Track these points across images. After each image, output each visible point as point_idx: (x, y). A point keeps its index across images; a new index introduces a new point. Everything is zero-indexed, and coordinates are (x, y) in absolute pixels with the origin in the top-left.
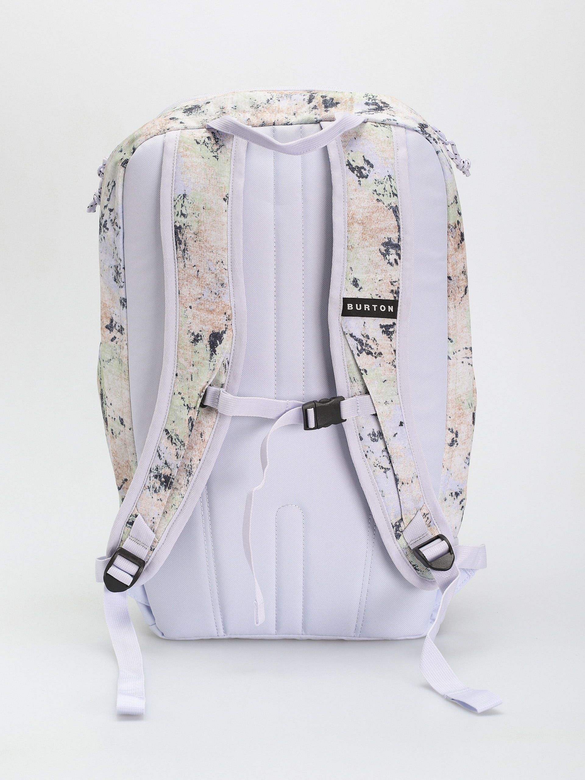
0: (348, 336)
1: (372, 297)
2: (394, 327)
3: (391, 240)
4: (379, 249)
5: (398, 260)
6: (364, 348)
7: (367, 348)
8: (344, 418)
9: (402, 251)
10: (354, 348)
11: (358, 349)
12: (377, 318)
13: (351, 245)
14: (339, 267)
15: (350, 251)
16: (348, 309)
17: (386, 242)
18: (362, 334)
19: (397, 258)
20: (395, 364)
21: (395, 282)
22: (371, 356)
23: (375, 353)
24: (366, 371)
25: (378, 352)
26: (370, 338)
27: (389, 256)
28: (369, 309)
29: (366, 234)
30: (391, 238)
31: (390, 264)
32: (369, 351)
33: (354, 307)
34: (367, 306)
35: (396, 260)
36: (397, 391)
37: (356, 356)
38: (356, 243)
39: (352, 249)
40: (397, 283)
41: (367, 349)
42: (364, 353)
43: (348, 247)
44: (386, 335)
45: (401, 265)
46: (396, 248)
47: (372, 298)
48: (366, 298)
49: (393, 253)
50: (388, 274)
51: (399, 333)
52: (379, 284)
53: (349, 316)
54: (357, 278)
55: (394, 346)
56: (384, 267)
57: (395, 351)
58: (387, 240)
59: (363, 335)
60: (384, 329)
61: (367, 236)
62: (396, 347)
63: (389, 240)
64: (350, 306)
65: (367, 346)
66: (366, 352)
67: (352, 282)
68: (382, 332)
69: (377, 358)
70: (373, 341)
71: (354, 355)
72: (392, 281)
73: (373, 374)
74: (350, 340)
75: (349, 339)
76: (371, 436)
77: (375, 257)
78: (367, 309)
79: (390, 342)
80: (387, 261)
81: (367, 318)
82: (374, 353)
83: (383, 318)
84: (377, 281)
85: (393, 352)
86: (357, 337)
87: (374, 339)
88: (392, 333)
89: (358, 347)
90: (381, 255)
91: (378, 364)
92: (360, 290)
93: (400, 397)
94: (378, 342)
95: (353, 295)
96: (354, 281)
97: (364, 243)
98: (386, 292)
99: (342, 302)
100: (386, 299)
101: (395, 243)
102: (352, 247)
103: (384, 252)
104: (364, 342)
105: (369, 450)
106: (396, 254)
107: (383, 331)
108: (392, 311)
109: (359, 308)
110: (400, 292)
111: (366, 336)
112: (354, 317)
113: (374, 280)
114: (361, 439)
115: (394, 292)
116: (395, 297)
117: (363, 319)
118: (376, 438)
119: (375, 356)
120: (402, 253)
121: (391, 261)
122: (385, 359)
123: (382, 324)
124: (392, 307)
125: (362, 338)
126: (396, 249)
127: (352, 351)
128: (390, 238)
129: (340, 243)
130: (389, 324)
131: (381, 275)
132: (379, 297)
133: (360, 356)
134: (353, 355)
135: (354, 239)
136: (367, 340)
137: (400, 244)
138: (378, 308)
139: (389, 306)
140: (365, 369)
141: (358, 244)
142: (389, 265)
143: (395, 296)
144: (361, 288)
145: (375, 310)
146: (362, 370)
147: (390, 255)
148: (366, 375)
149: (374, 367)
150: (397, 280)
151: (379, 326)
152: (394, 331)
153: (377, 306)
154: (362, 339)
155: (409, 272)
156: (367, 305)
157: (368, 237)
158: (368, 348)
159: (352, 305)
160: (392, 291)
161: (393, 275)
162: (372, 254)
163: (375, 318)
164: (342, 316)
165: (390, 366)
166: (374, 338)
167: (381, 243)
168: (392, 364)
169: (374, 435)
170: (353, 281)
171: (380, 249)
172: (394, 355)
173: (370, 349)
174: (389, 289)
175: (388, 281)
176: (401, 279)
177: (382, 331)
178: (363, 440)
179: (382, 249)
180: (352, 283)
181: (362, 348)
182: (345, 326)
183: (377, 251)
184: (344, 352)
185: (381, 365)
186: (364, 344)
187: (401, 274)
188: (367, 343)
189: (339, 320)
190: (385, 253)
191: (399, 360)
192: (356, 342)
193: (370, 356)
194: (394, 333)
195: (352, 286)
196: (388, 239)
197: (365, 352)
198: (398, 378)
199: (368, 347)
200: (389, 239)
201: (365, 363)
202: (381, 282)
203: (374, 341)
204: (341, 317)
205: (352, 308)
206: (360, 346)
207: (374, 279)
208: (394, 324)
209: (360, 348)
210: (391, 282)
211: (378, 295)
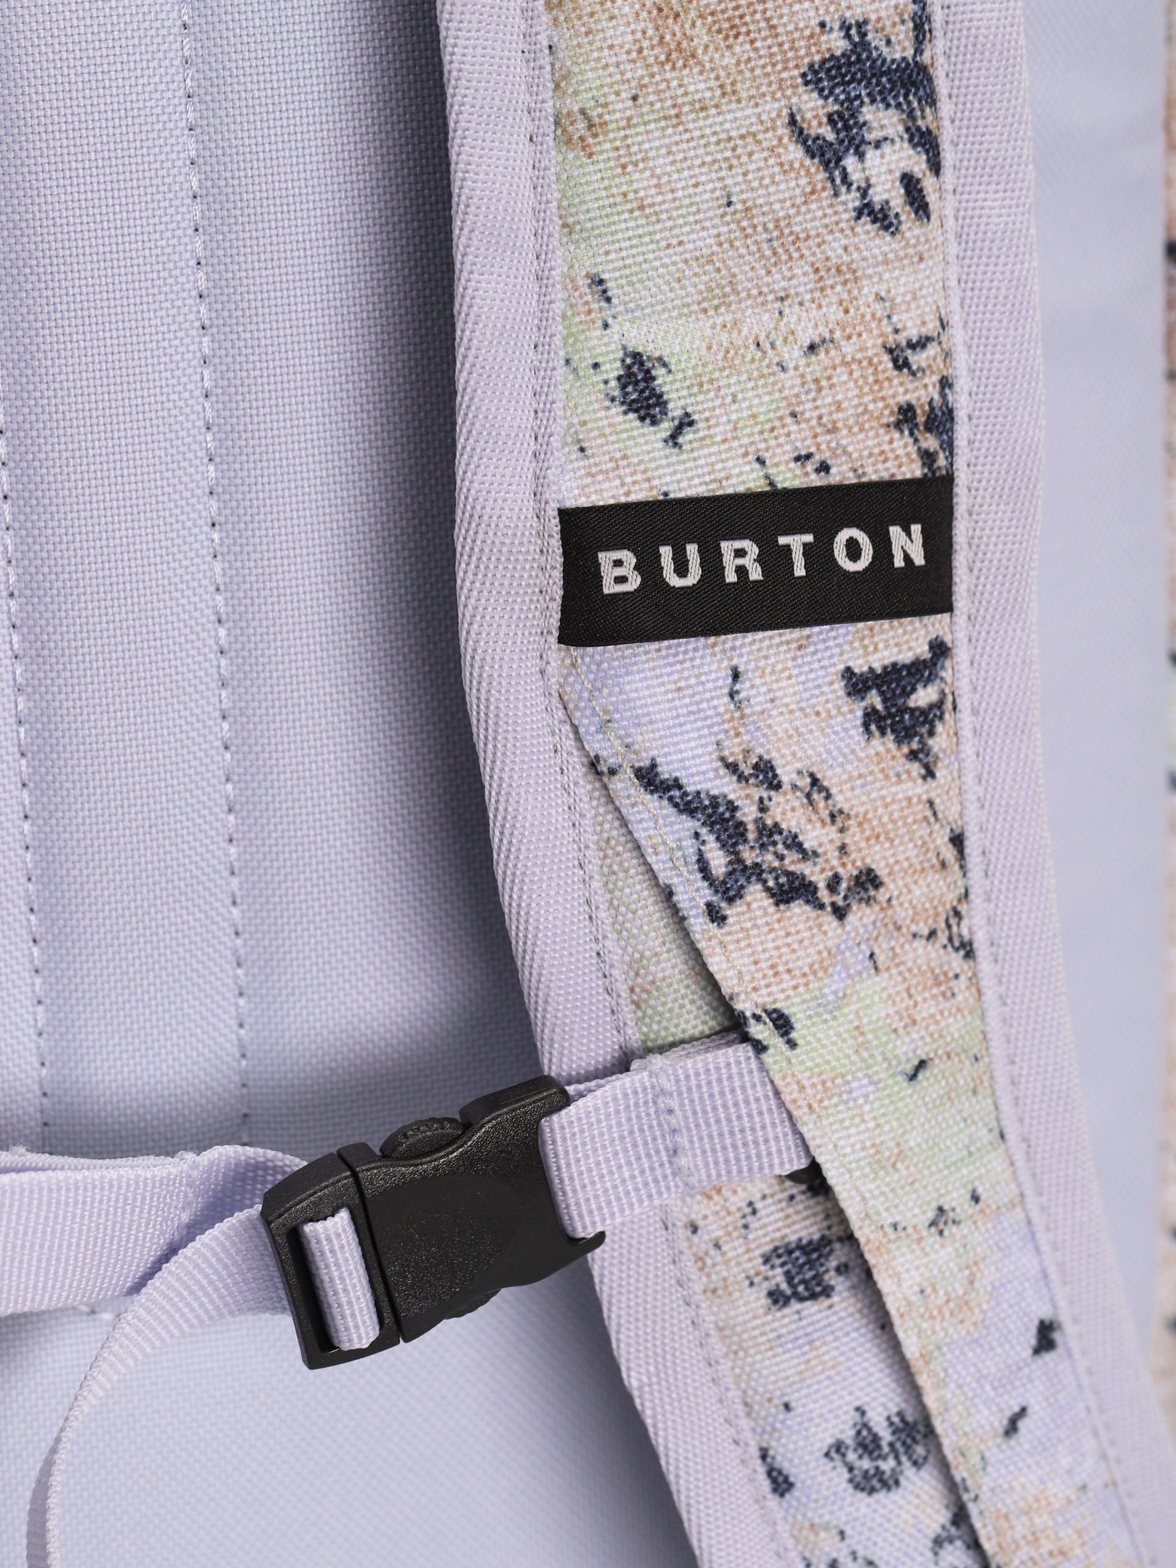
0: (625, 786)
1: (767, 477)
2: (943, 674)
3: (870, 37)
4: (785, 112)
5: (929, 184)
6: (749, 863)
7: (769, 857)
8: (590, 1233)
9: (945, 107)
10: (675, 867)
11: (704, 867)
12: (816, 629)
13: (583, 112)
14: (512, 280)
15: (577, 157)
16: (609, 588)
17: (832, 57)
18: (723, 759)
19: (918, 164)
20: (965, 932)
21: (921, 344)
22: (808, 908)
23: (833, 884)
24: (782, 1023)
25: (847, 872)
26: (786, 774)
27: (861, 156)
28: (756, 574)
29: (686, 12)
30: (866, 22)
31: (874, 222)
32: (788, 874)
33: (648, 567)
34: (740, 553)
35: (910, 183)
36: (994, 1115)
37: (698, 924)
38: (617, 94)
39: (590, 140)
40: (932, 350)
41: (776, 864)
42: (755, 894)
43: (557, 123)
44: (890, 737)
45: (949, 211)
46: (906, 96)
47: (771, 484)
48: (730, 491)
49: (890, 132)
50: (868, 290)
51: (975, 712)
52: (809, 378)
53: (615, 643)
54: (649, 349)
55: (950, 810)
56: (834, 249)
57: (958, 841)
58: (838, 44)
59: (733, 768)
60: (874, 699)
61: (693, 25)
62: (961, 814)
63: (857, 39)
64: (618, 563)
65: (775, 843)
66: (771, 883)
67: (613, 383)
68: (866, 726)
69: (851, 918)
70: (808, 796)
71: (684, 919)
72: (902, 339)
73: (839, 1035)
74: (645, 816)
75: (633, 805)
76: (851, 1456)
77: (767, 181)
78: (741, 571)
79: (919, 789)
80: (852, 199)
81: (750, 637)
82: (822, 885)
83: (861, 625)
84: (793, 355)
85: (949, 853)
86: (689, 789)
87: (815, 781)
88: (930, 717)
89: (708, 856)
90: (808, 162)
91: (857, 960)
92: (680, 440)
93: (1019, 1157)
94: (840, 800)
95: (628, 480)
96: (626, 380)
97: (674, 83)
98: (861, 430)
99: (556, 543)
100: (864, 480)
101: (897, 56)
102: (591, 126)
103: (820, 131)
104: (748, 813)
105: (845, 1551)
106: (911, 140)
107: (871, 718)
108: (919, 560)
109: (682, 569)
110: (961, 415)
111: (756, 767)
112: (653, 646)
113: (770, 352)
114: (781, 1484)
115: (921, 419)
116: (928, 457)
117: (724, 651)
118: (888, 1465)
119: (833, 904)
120: (946, 123)
121: (877, 196)
122: (902, 914)
123: (860, 666)
124: (916, 529)
125: (725, 790)
126: (909, 103)
127: (667, 894)
128: (859, 25)
129: (497, 102)
130: (906, 657)
131: (820, 307)
132: (818, 471)
133: (730, 920)
134: (678, 919)
135: (599, 59)
136: (765, 795)
137: (926, 58)
138: (819, 555)
139: (895, 531)
140: (778, 1006)
141: (635, 98)
142: (869, 227)
143: (924, 445)
144: (686, 422)
145: (800, 571)
146: (757, 1018)
147: (871, 154)
148: (784, 1047)
149: (833, 985)
150: (931, 327)
151: (839, 686)
152: (940, 704)
153: (809, 538)
154: (731, 797)
155: (1011, 259)
156: (738, 544)
157: (701, 36)
158: (781, 858)
159: (628, 557)
160: (906, 416)
161: (900, 292)
162: (745, 159)
163: (807, 631)
164: (561, 640)
165: (933, 955)
166: (812, 775)
167: (796, 72)
168: (950, 939)
169: (868, 1444)
170: (619, 378)
171: (792, 116)
172: (956, 867)
173: (792, 862)
174: (880, 404)
175: (872, 344)
176: (956, 320)
177: (860, 713)
178: (796, 1493)
179: (809, 115)
180: (617, 393)
181: (740, 861)
182: (594, 713)
183: (774, 129)
184: (601, 898)
185: (881, 958)
186: (751, 827)
187: (953, 283)
188: (769, 822)
189: (542, 672)
190: (831, 137)
191: (989, 900)
192: (689, 824)
193: (799, 909)
194: (941, 718)
195: (620, 418)
196: (848, 36)
197: (759, 887)
198: (994, 1025)
199: (780, 846)
200: (853, 32)
201: (772, 967)
202: (822, 355)
203: (815, 796)
204: (557, 655)
205: (634, 582)
206: (723, 846)
207: (773, 346)
208: (940, 649)
209: (718, 861)
210: (890, 351)
211: (809, 456)
